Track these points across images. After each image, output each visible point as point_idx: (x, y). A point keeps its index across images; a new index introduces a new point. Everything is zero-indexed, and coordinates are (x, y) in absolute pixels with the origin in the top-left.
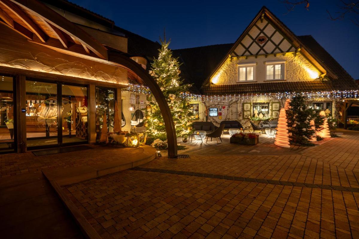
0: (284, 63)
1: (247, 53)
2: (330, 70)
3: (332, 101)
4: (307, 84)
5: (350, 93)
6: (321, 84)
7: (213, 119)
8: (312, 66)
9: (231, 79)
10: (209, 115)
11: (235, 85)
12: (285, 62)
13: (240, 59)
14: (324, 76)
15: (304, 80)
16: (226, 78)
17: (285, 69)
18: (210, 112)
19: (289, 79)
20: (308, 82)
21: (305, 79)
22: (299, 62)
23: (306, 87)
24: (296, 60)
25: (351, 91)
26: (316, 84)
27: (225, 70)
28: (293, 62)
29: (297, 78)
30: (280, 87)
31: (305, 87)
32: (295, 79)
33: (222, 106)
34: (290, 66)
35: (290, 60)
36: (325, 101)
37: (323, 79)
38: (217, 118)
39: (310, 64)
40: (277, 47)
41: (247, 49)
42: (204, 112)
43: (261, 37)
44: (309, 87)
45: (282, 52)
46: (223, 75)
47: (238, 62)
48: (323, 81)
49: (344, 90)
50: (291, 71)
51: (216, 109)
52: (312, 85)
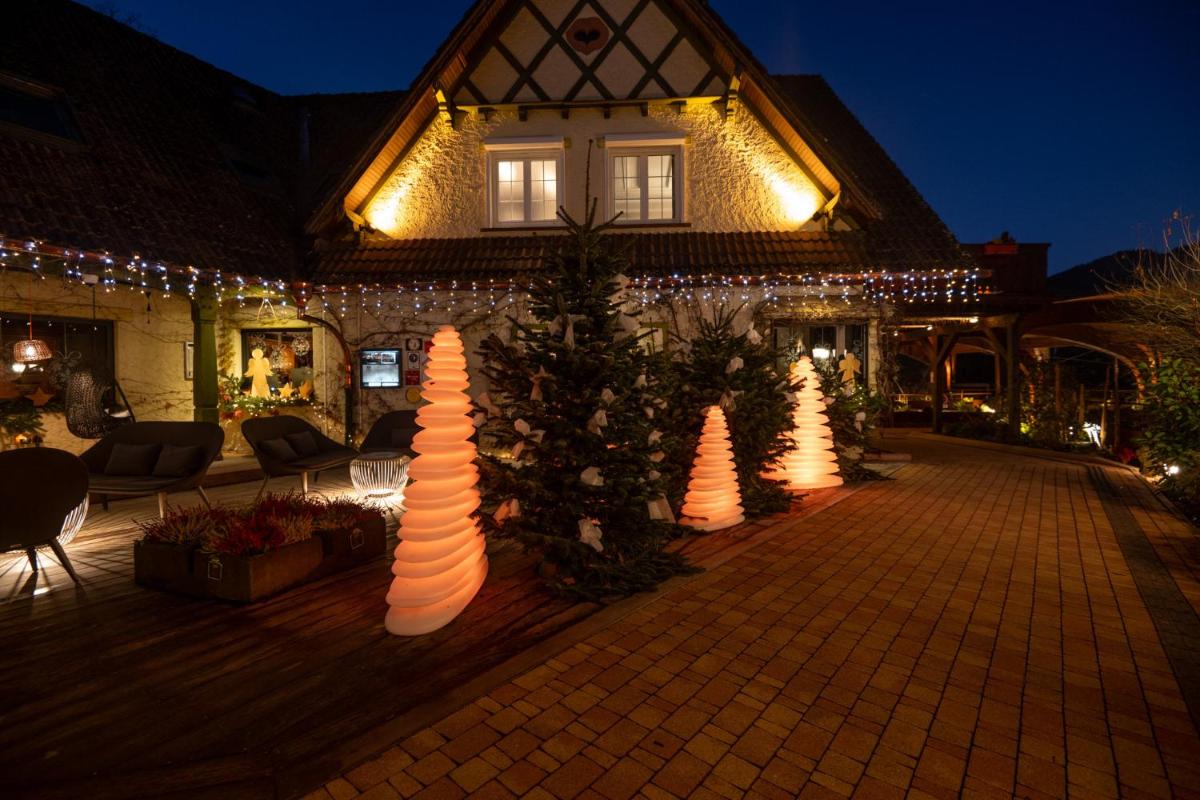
0: (679, 147)
1: (526, 93)
2: (852, 177)
3: (868, 319)
4: (771, 241)
5: (929, 282)
6: (824, 242)
7: (380, 399)
8: (793, 164)
9: (458, 210)
10: (362, 383)
11: (476, 240)
12: (682, 142)
13: (496, 117)
14: (834, 209)
15: (760, 224)
16: (437, 204)
17: (686, 174)
18: (365, 367)
19: (701, 218)
20: (777, 233)
21: (765, 221)
22: (742, 146)
23: (764, 253)
24: (729, 137)
25: (935, 274)
26: (805, 242)
27: (429, 165)
28: (718, 145)
29: (732, 218)
30: (662, 251)
31: (758, 256)
32: (725, 220)
33: (420, 340)
34: (707, 162)
35: (705, 136)
36: (840, 320)
37: (831, 223)
38: (401, 395)
39: (783, 154)
40: (652, 70)
41: (526, 75)
42: (335, 369)
43: (583, 20)
44: (774, 253)
45: (670, 93)
46: (422, 189)
47: (487, 131)
48: (832, 233)
49: (906, 270)
50: (710, 183)
51: (393, 354)
52: (787, 248)
